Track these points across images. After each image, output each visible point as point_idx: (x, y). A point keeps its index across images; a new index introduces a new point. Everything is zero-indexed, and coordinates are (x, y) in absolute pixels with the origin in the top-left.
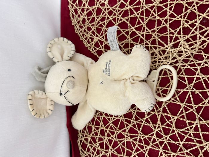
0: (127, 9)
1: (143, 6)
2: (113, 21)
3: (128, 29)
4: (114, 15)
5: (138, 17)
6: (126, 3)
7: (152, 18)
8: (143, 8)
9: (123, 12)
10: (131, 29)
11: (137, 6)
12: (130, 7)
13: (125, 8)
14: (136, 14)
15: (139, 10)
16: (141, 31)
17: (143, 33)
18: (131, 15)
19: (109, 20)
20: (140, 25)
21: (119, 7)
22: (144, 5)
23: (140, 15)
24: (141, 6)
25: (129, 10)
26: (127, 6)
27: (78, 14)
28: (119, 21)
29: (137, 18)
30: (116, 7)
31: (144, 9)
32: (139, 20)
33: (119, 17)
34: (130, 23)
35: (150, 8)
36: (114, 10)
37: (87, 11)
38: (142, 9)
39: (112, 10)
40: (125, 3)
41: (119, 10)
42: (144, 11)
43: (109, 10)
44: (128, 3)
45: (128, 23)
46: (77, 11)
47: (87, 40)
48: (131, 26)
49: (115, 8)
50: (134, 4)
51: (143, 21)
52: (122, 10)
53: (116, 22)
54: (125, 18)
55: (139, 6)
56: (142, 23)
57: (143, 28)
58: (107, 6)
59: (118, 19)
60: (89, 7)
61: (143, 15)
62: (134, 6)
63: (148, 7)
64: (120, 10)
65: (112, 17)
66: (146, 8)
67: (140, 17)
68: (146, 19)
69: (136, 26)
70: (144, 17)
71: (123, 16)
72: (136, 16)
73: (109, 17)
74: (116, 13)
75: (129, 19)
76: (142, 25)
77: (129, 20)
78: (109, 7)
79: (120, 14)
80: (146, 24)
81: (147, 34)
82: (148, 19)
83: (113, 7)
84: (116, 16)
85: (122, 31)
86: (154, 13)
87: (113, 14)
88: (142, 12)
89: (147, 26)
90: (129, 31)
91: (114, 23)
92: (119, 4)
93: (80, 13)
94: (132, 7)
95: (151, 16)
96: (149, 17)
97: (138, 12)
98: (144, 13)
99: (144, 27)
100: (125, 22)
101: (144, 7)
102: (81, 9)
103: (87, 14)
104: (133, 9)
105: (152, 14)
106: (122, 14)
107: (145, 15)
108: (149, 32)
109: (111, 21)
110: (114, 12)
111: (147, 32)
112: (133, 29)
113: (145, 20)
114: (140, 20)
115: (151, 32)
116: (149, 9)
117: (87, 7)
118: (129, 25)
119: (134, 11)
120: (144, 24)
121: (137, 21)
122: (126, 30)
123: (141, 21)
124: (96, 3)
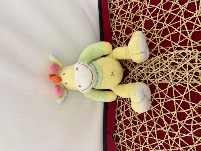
0: (166, 27)
1: (182, 20)
2: (153, 42)
3: (172, 46)
4: (153, 37)
5: (180, 33)
6: (164, 22)
7: (197, 30)
8: (182, 22)
9: (162, 31)
10: (175, 45)
11: (176, 23)
12: (169, 25)
13: (163, 28)
14: (177, 30)
15: (180, 26)
16: (187, 46)
17: (189, 47)
18: (171, 33)
19: (149, 42)
20: (184, 40)
21: (157, 28)
22: (184, 19)
23: (182, 30)
24: (181, 21)
25: (168, 28)
26: (165, 25)
27: (117, 45)
28: (160, 41)
29: (178, 33)
30: (154, 28)
31: (185, 23)
32: (181, 35)
33: (159, 37)
34: (172, 40)
35: (191, 20)
36: (152, 32)
37: (125, 40)
38: (182, 24)
39: (151, 33)
40: (162, 23)
41: (157, 31)
42: (185, 25)
43: (147, 33)
44: (165, 22)
45: (170, 40)
46: (116, 42)
47: (130, 65)
48: (175, 43)
49: (152, 30)
50: (172, 22)
51: (187, 35)
52: (160, 30)
53: (157, 42)
54: (165, 37)
55: (179, 22)
56: (186, 37)
57: (188, 42)
58: (144, 30)
59: (158, 39)
60: (127, 36)
61: (185, 29)
62: (172, 23)
63: (188, 20)
64: (159, 30)
65: (152, 39)
66: (186, 22)
67: (182, 32)
68: (190, 32)
69: (179, 42)
70: (187, 30)
71: (163, 36)
72: (177, 32)
73: (149, 39)
74: (154, 34)
75: (170, 36)
76: (187, 40)
77: (170, 38)
78: (147, 30)
79: (159, 34)
80: (191, 37)
81: (194, 46)
82: (191, 32)
83: (151, 30)
84: (156, 37)
85: (166, 50)
86: (197, 25)
87: (152, 35)
88: (183, 27)
89: (192, 39)
90: (173, 48)
91: (155, 43)
92: (155, 25)
93: (119, 42)
94: (170, 24)
95: (195, 28)
96: (192, 30)
97: (179, 28)
98: (186, 27)
99: (190, 41)
100: (166, 40)
101: (184, 22)
102: (119, 39)
103: (126, 42)
104: (172, 27)
105: (195, 25)
106: (161, 33)
107: (187, 28)
108: (196, 45)
109: (152, 42)
110: (153, 33)
111: (194, 44)
112: (178, 45)
113: (188, 33)
114: (183, 34)
115: (199, 44)
116: (190, 22)
117: (125, 35)
118: (172, 42)
119: (173, 28)
120: (189, 38)
121: (180, 37)
122: (169, 47)
123: (184, 36)
124: (132, 30)
